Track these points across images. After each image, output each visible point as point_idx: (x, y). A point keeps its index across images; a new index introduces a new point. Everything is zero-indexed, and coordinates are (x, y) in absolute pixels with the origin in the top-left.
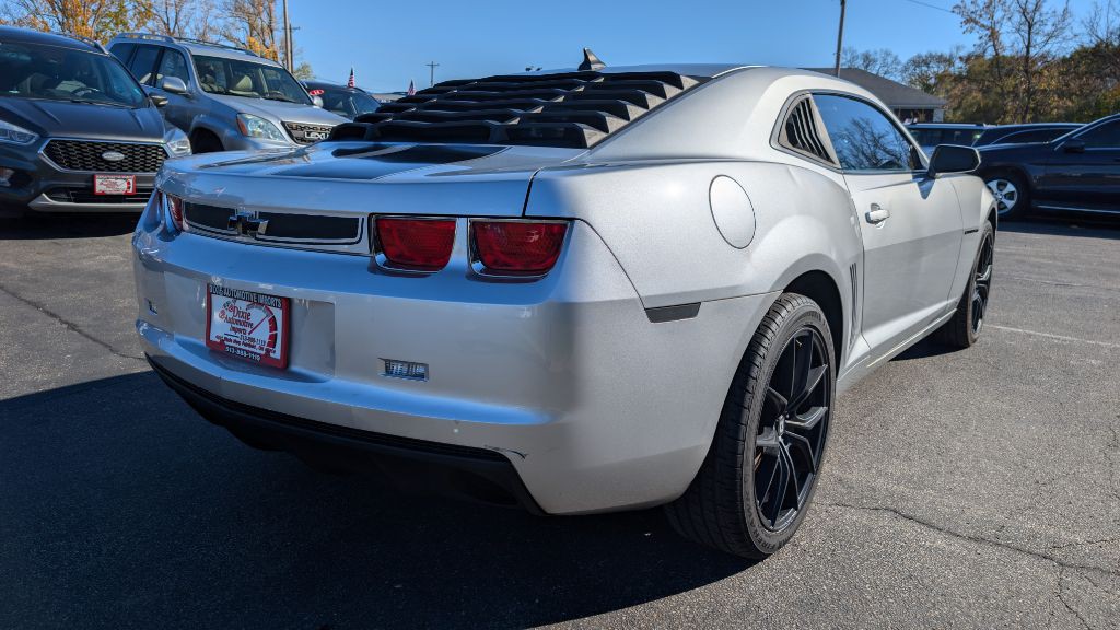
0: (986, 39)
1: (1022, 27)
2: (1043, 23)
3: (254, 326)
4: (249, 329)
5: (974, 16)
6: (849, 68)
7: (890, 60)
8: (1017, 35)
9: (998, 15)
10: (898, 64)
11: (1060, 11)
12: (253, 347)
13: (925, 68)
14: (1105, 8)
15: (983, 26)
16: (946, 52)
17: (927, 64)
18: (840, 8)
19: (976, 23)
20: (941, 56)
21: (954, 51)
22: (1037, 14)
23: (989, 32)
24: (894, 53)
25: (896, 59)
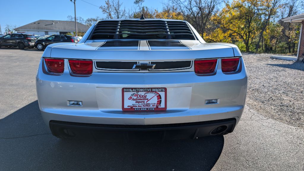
0: (108, 16)
1: (116, 13)
2: (120, 13)
3: (149, 99)
4: (146, 101)
5: (105, 10)
6: (71, 21)
7: (81, 20)
8: (115, 15)
9: (110, 10)
10: (84, 21)
11: (123, 10)
12: (150, 106)
13: (91, 22)
14: (131, 10)
15: (107, 12)
16: (95, 18)
17: (91, 21)
18: (74, 5)
19: (106, 11)
20: (94, 19)
21: (97, 18)
22: (119, 10)
23: (109, 14)
24: (82, 18)
25: (83, 19)
